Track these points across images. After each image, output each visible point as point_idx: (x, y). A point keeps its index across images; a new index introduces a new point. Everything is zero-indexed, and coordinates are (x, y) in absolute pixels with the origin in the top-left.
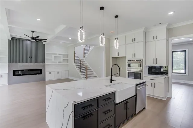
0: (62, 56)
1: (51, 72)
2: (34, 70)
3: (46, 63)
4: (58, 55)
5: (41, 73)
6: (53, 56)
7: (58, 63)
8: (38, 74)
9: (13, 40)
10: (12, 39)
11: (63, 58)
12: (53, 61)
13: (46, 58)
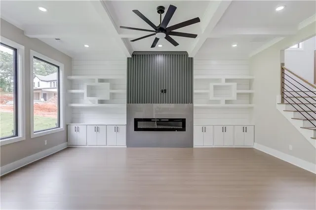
0: (234, 85)
1: (207, 127)
2: (171, 120)
3: (195, 105)
4: (223, 83)
5: (183, 129)
6: (212, 85)
7: (223, 104)
8: (179, 130)
9: (135, 57)
10: (133, 55)
11: (238, 89)
12: (212, 98)
13: (195, 91)
